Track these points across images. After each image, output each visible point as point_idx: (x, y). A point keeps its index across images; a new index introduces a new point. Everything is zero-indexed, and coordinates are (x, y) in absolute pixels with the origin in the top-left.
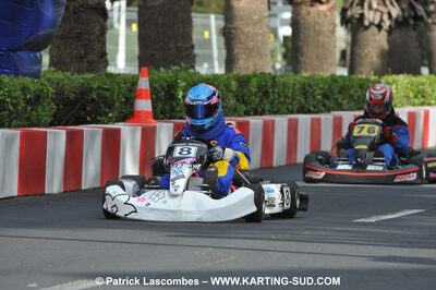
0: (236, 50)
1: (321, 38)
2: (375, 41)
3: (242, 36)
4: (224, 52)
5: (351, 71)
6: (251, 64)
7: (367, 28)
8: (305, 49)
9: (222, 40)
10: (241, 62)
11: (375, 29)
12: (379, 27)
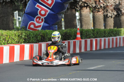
0: (83, 24)
1: (100, 20)
2: (110, 20)
4: (80, 24)
6: (86, 27)
7: (108, 17)
8: (96, 23)
9: (79, 21)
11: (110, 17)
12: (111, 17)
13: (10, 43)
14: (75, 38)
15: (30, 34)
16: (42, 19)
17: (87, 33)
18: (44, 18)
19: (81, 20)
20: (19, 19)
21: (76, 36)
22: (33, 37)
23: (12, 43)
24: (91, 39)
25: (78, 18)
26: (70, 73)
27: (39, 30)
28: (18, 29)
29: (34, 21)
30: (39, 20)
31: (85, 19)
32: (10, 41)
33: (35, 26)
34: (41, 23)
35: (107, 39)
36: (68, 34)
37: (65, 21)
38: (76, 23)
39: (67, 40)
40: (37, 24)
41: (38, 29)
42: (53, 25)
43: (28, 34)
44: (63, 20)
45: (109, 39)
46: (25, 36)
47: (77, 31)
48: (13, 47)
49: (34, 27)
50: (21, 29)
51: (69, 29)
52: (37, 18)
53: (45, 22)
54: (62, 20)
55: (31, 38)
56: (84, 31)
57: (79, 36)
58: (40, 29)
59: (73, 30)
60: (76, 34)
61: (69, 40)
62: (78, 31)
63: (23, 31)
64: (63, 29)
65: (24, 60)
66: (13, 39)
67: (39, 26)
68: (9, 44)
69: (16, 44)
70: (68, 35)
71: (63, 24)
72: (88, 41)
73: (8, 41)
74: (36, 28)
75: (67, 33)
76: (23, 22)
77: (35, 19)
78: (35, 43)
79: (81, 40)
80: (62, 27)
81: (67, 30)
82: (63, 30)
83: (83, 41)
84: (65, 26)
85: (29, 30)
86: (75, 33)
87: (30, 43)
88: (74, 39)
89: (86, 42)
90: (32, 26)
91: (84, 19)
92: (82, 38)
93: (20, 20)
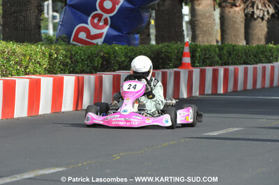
0: (197, 32)
1: (236, 25)
2: (260, 26)
3: (200, 25)
4: (190, 33)
5: (247, 43)
6: (205, 39)
7: (255, 19)
8: (228, 31)
9: (190, 27)
10: (200, 38)
11: (260, 20)
12: (262, 19)
13: (32, 71)
14: (179, 64)
15: (77, 53)
16: (106, 20)
17: (205, 54)
18: (110, 17)
19: (193, 24)
20: (54, 17)
21: (181, 60)
22: (82, 60)
23: (36, 72)
24: (215, 67)
25: (187, 19)
26: (163, 145)
27: (97, 44)
28: (49, 41)
29: (87, 24)
30: (99, 21)
31: (203, 21)
32: (31, 68)
33: (89, 36)
34: (102, 28)
35: (250, 67)
36: (163, 56)
37: (157, 26)
38: (183, 31)
39: (160, 69)
40: (94, 31)
41: (94, 41)
42: (129, 34)
43: (73, 53)
44: (153, 22)
45: (255, 69)
46: (66, 56)
47: (183, 48)
48: (38, 82)
49: (87, 37)
50: (57, 40)
51: (166, 44)
52: (94, 17)
53: (111, 26)
54: (149, 23)
55: (78, 62)
56: (199, 50)
57: (187, 60)
58: (100, 41)
59: (176, 45)
60: (180, 55)
61: (165, 68)
62: (187, 50)
63: (60, 45)
64: (153, 42)
65: (62, 111)
66: (38, 63)
67: (99, 36)
68: (28, 74)
69: (44, 75)
70: (163, 58)
71: (153, 31)
72: (207, 71)
73: (26, 67)
74: (92, 39)
75: (161, 52)
76: (62, 25)
77: (90, 18)
78: (87, 73)
79: (191, 69)
80: (150, 40)
81: (160, 45)
82: (153, 46)
83: (196, 72)
84: (156, 36)
85: (75, 43)
86: (178, 53)
87: (76, 73)
88: (176, 66)
89: (203, 74)
90: (82, 35)
91: (201, 21)
92: (193, 65)
93: (57, 21)
